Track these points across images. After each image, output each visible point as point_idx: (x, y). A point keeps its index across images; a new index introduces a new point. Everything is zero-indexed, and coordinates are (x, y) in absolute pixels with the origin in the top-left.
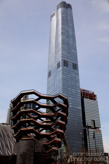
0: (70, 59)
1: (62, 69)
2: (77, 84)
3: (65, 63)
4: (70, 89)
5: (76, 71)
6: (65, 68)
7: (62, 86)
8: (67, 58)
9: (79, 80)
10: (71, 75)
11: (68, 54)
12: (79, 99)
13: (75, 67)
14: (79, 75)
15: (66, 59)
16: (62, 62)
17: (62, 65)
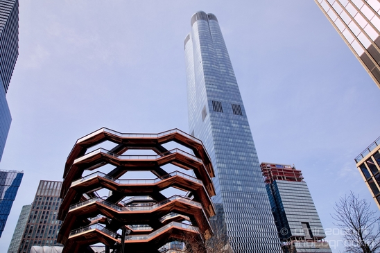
0: (224, 98)
1: (211, 116)
2: (248, 142)
3: (216, 106)
4: (233, 153)
5: (241, 118)
6: (217, 114)
7: (216, 149)
8: (217, 97)
9: (251, 133)
10: (230, 126)
11: (219, 91)
12: (257, 171)
13: (239, 110)
14: (248, 125)
15: (216, 99)
16: (209, 105)
17: (210, 111)
